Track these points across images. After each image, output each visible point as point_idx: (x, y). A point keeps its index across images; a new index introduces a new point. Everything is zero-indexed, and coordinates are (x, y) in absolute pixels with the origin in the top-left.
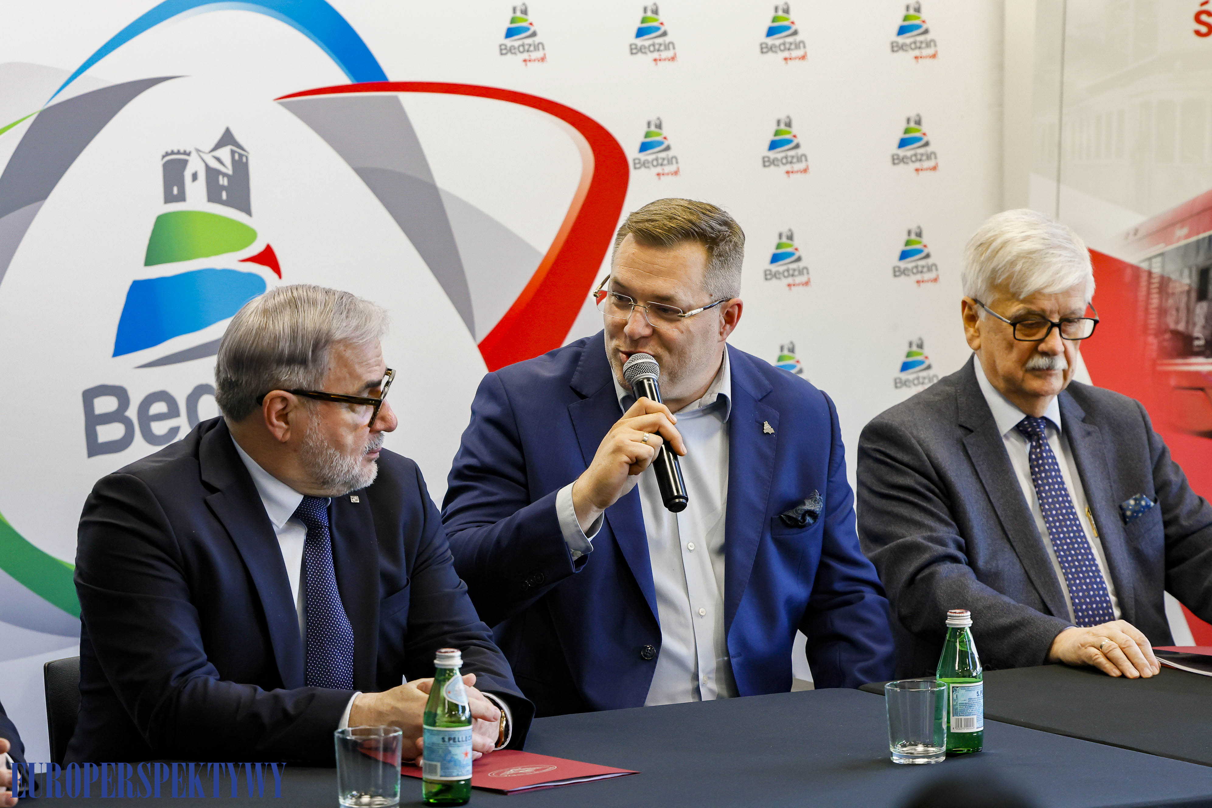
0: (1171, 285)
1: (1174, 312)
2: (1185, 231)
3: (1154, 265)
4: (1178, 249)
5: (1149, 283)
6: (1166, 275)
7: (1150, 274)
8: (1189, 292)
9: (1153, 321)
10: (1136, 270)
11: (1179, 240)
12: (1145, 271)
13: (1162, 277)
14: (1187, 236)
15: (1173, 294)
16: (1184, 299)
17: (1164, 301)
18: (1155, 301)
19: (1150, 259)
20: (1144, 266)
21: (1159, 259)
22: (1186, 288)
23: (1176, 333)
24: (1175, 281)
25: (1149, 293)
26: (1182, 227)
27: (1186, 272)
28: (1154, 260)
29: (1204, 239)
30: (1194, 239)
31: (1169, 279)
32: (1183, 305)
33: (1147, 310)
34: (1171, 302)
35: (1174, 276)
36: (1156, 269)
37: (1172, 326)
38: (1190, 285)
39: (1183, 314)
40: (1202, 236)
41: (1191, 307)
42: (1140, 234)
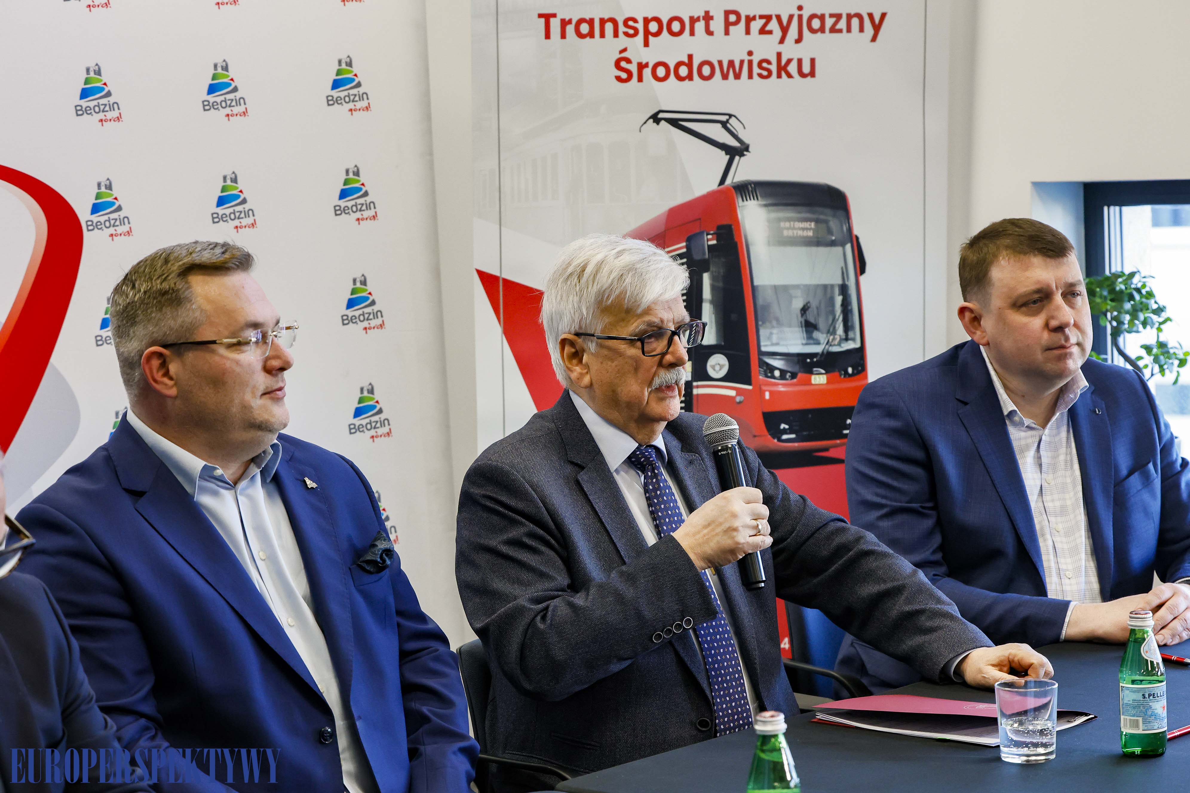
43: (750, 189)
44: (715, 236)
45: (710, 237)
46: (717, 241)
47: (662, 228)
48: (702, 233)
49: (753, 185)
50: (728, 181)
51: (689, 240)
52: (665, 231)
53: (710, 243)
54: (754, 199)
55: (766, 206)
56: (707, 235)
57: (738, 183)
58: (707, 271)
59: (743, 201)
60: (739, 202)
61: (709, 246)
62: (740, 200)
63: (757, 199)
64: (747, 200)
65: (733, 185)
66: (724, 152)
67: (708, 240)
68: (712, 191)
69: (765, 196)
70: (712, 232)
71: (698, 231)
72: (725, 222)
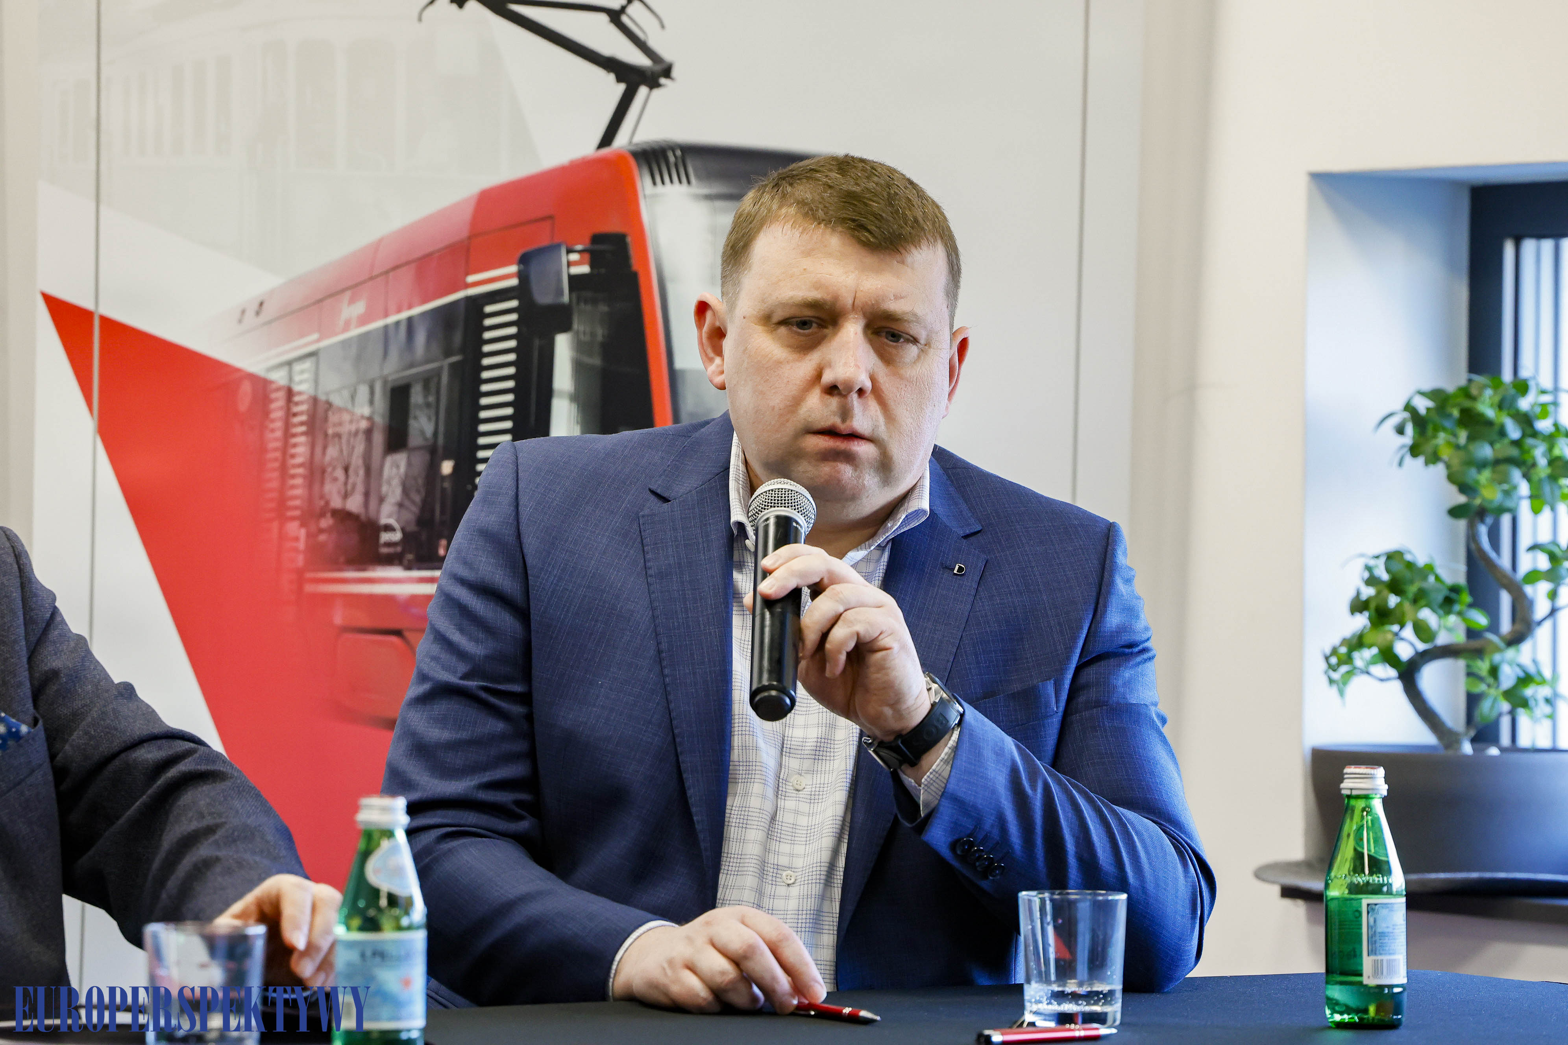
0: (333, 418)
1: (339, 473)
2: (359, 308)
3: (297, 378)
4: (345, 344)
5: (289, 414)
6: (322, 397)
7: (290, 393)
8: (369, 432)
9: (298, 489)
10: (261, 385)
11: (347, 327)
12: (278, 389)
13: (315, 400)
14: (363, 320)
15: (338, 436)
16: (360, 448)
17: (318, 450)
18: (301, 450)
19: (289, 363)
20: (279, 377)
21: (307, 365)
22: (364, 424)
23: (343, 516)
24: (340, 410)
25: (288, 435)
26: (352, 301)
27: (363, 392)
28: (297, 367)
29: (397, 323)
30: (379, 324)
31: (329, 405)
32: (357, 461)
33: (284, 468)
34: (332, 452)
35: (337, 400)
36: (303, 386)
37: (336, 503)
38: (370, 419)
39: (358, 478)
40: (392, 319)
41: (375, 464)
42: (270, 311)
43: (672, 159)
44: (587, 256)
45: (574, 257)
46: (592, 267)
47: (465, 233)
48: (557, 247)
49: (679, 153)
50: (621, 141)
51: (524, 260)
52: (470, 238)
53: (576, 270)
54: (680, 182)
55: (709, 197)
56: (569, 251)
57: (645, 147)
58: (566, 327)
59: (654, 183)
60: (645, 185)
61: (572, 279)
62: (648, 180)
63: (689, 182)
64: (663, 183)
65: (632, 148)
66: (612, 77)
67: (569, 264)
68: (583, 159)
69: (707, 176)
70: (579, 247)
71: (545, 242)
72: (612, 226)
